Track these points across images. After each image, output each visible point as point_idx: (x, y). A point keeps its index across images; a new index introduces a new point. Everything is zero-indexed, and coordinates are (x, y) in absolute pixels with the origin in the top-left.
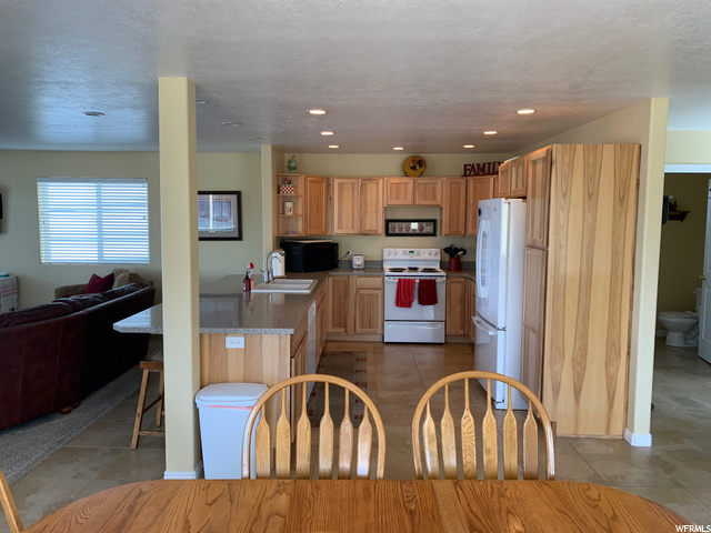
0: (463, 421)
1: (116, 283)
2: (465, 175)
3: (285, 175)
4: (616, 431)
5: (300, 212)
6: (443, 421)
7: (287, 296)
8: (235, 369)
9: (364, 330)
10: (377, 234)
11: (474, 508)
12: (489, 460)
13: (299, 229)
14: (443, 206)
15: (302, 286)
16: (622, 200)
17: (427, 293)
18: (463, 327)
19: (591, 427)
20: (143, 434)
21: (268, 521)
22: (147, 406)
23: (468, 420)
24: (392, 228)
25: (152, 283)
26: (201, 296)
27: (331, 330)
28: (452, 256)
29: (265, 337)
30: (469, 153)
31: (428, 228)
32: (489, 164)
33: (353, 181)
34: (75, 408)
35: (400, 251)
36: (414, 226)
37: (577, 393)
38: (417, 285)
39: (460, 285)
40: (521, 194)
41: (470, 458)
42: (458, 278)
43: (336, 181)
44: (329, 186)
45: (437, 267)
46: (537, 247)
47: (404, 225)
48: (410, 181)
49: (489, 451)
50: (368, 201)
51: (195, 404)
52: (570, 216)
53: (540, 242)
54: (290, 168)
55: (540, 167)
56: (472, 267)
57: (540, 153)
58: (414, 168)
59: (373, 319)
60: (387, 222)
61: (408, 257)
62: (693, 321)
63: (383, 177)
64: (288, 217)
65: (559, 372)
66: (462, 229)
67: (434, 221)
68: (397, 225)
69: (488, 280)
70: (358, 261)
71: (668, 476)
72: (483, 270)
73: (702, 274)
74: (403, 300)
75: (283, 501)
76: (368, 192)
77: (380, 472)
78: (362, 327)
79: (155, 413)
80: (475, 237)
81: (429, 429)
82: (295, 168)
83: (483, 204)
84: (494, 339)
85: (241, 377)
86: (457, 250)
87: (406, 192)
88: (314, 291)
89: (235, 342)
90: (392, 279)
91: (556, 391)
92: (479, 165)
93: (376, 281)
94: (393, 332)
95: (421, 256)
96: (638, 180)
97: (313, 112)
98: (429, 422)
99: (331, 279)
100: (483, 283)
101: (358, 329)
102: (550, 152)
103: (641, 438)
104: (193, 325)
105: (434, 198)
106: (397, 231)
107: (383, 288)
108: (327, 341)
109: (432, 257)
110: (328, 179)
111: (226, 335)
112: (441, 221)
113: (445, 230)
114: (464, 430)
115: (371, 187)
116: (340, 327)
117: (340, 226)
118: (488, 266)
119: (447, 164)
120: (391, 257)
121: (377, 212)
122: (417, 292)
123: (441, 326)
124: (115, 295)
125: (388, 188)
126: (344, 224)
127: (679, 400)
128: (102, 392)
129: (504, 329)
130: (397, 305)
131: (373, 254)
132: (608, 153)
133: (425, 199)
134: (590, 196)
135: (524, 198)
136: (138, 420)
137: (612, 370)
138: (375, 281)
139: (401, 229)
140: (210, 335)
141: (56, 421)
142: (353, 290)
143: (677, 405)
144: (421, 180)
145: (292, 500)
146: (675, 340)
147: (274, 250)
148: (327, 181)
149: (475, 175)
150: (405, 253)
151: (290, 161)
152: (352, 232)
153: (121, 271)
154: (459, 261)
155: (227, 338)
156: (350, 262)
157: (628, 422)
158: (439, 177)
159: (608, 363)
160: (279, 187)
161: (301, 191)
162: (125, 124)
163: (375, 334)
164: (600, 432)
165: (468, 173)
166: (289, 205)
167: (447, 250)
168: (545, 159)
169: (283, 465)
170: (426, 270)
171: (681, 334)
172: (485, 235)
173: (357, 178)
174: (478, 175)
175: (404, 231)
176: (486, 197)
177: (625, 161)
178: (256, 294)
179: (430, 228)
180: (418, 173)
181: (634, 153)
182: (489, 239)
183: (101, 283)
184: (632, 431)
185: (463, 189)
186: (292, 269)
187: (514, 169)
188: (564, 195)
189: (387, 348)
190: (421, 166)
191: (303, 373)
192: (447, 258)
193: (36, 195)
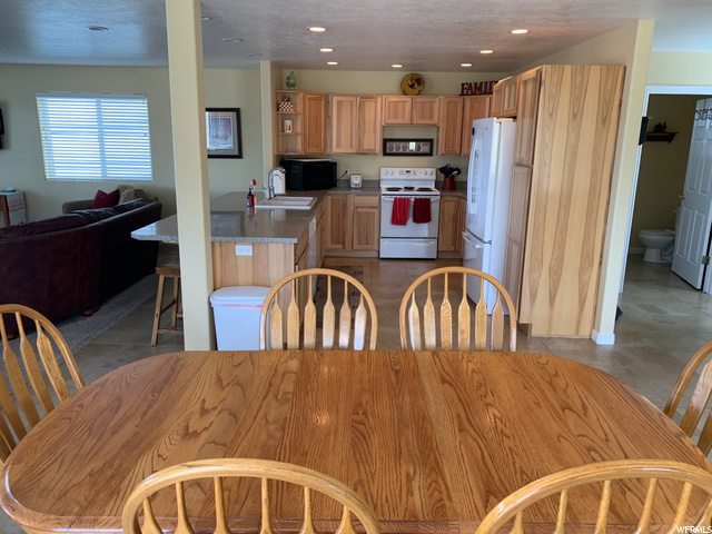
0: (442, 308)
1: (122, 199)
2: (462, 94)
3: (284, 92)
4: (585, 332)
5: (299, 131)
6: (426, 308)
7: (288, 212)
8: (244, 274)
9: (361, 247)
10: (375, 154)
11: (446, 369)
12: (462, 339)
13: (298, 147)
14: (441, 125)
15: (303, 203)
16: (604, 120)
17: (422, 211)
18: (454, 245)
19: (563, 329)
20: (161, 332)
21: (283, 376)
22: (165, 306)
23: (446, 306)
24: (390, 147)
25: (157, 199)
26: (212, 213)
27: (329, 246)
28: (446, 176)
29: (271, 246)
30: (467, 72)
31: (425, 148)
32: (486, 83)
33: (351, 99)
34: (96, 311)
35: (397, 170)
36: (412, 146)
37: (552, 299)
38: (412, 204)
39: (452, 204)
40: (512, 113)
41: (447, 338)
42: (451, 197)
43: (335, 99)
44: (328, 104)
45: (432, 186)
46: (524, 165)
47: (402, 144)
48: (408, 99)
49: (463, 332)
50: (367, 120)
51: (210, 303)
52: (556, 135)
53: (526, 160)
54: (289, 85)
55: (530, 87)
56: (463, 187)
57: (531, 73)
58: (412, 86)
59: (370, 236)
60: (385, 141)
61: (404, 177)
62: (670, 238)
63: (381, 95)
64: (288, 135)
65: (537, 279)
66: (457, 149)
67: (431, 141)
68: (394, 144)
69: (477, 198)
70: (356, 181)
71: (623, 367)
72: (474, 189)
73: (682, 194)
74: (398, 218)
75: (294, 364)
76: (367, 109)
77: (373, 346)
78: (359, 243)
79: (170, 315)
80: (468, 156)
81: (414, 313)
82: (294, 85)
83: (478, 124)
84: (480, 251)
85: (250, 280)
86: (452, 170)
87: (404, 111)
88: (314, 207)
89: (244, 250)
90: (388, 198)
91: (533, 297)
92: (476, 84)
93: (373, 200)
94: (388, 249)
95: (417, 176)
96: (621, 101)
97: (313, 29)
98: (414, 309)
99: (330, 197)
100: (473, 201)
101: (356, 246)
102: (540, 73)
103: (606, 336)
104: (206, 235)
105: (431, 117)
106: (394, 151)
107: (379, 207)
108: (326, 257)
109: (428, 177)
110: (327, 96)
111: (236, 243)
112: (438, 140)
113: (441, 150)
114: (442, 315)
115: (369, 106)
116: (338, 243)
117: (338, 146)
118: (478, 186)
119: (445, 83)
120: (389, 177)
121: (375, 131)
122: (413, 210)
123: (433, 243)
124: (124, 209)
125: (386, 107)
126: (343, 144)
127: (645, 307)
128: (118, 298)
129: (490, 242)
130: (393, 223)
131: (370, 173)
132: (595, 73)
133: (423, 118)
134: (575, 116)
135: (515, 118)
136: (156, 320)
137: (585, 278)
138: (371, 200)
139: (398, 148)
140: (221, 243)
141: (80, 322)
142: (351, 208)
143: (642, 311)
144: (419, 99)
145: (302, 363)
146: (652, 256)
147: (275, 167)
148: (325, 99)
149: (473, 94)
150: (401, 173)
151: (288, 78)
152: (350, 151)
153: (126, 188)
154: (452, 181)
155: (237, 247)
156: (349, 181)
157: (595, 325)
158: (437, 96)
159: (581, 272)
160: (278, 105)
161: (300, 109)
162: (126, 39)
163: (371, 250)
164: (570, 333)
165: (465, 92)
166: (288, 123)
167: (442, 170)
168: (535, 79)
169: (293, 341)
170: (420, 190)
171: (659, 251)
172: (476, 155)
173: (356, 96)
174: (475, 94)
175: (401, 151)
176: (481, 116)
177: (610, 81)
178: (258, 210)
179: (427, 148)
180: (416, 91)
181: (618, 74)
182: (480, 159)
183: (108, 199)
184: (598, 331)
185: (460, 109)
186: (292, 187)
187: (507, 88)
188: (551, 115)
189: (382, 264)
190: (419, 84)
191: (306, 268)
192: (442, 177)
193: (37, 111)
